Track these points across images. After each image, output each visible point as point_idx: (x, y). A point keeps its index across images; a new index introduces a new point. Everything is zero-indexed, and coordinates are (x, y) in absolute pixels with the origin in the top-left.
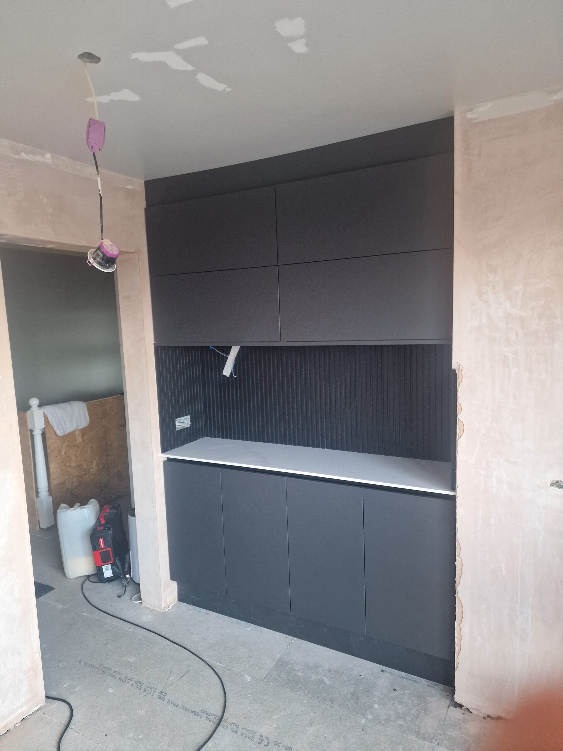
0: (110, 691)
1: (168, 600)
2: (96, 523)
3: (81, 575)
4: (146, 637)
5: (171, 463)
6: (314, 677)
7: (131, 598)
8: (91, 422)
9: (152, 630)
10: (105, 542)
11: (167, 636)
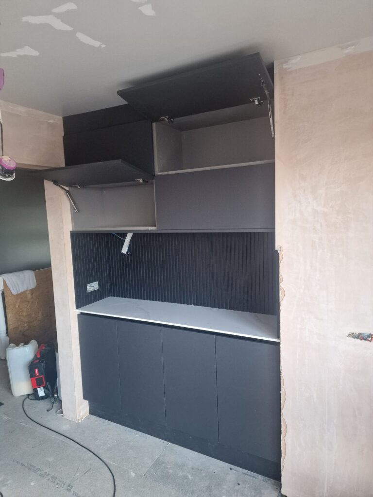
0: (32, 484)
1: (81, 414)
2: (33, 358)
3: (23, 394)
4: (63, 442)
5: (83, 316)
6: (181, 474)
7: (57, 411)
8: (37, 284)
9: (68, 436)
10: (39, 372)
11: (78, 441)
